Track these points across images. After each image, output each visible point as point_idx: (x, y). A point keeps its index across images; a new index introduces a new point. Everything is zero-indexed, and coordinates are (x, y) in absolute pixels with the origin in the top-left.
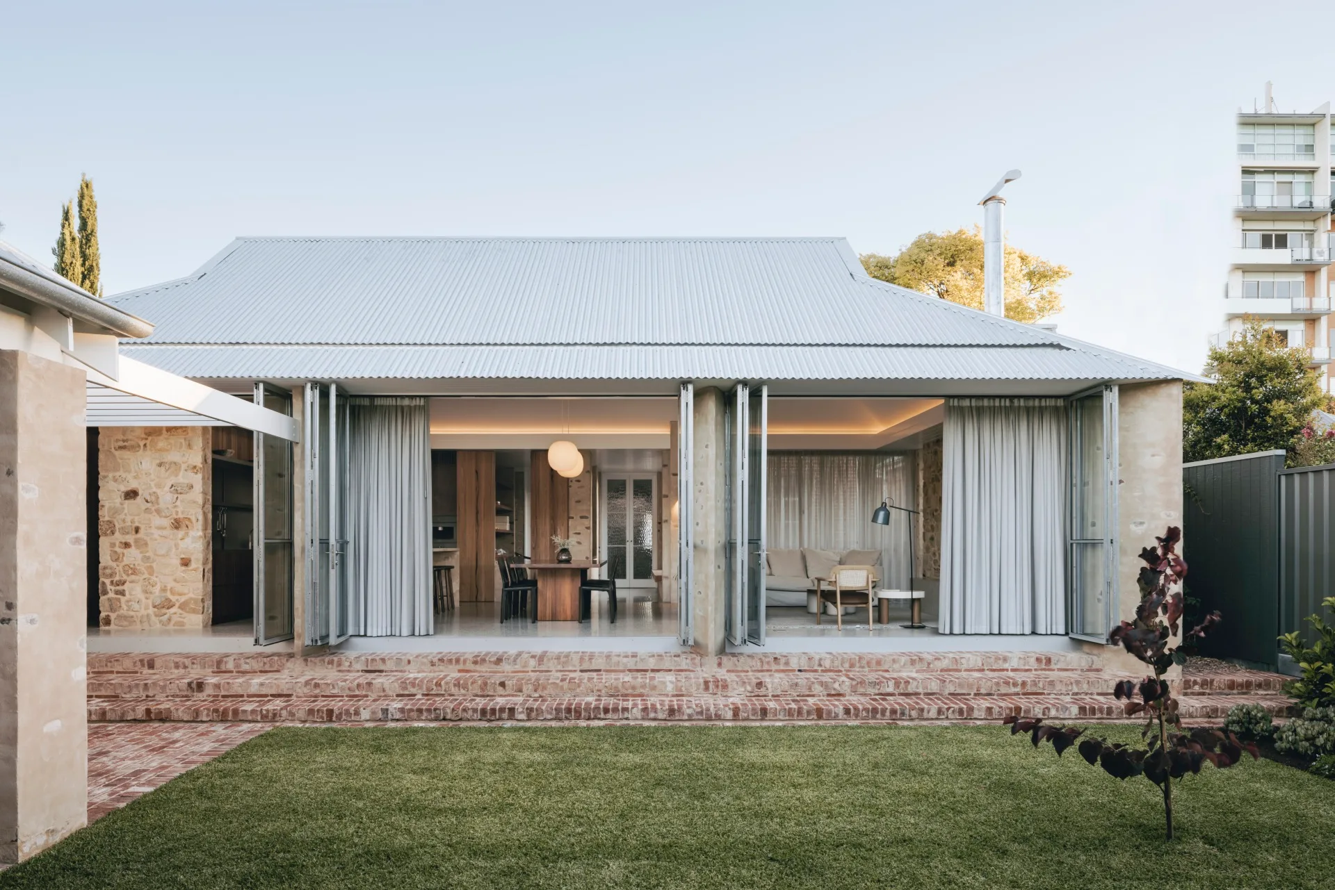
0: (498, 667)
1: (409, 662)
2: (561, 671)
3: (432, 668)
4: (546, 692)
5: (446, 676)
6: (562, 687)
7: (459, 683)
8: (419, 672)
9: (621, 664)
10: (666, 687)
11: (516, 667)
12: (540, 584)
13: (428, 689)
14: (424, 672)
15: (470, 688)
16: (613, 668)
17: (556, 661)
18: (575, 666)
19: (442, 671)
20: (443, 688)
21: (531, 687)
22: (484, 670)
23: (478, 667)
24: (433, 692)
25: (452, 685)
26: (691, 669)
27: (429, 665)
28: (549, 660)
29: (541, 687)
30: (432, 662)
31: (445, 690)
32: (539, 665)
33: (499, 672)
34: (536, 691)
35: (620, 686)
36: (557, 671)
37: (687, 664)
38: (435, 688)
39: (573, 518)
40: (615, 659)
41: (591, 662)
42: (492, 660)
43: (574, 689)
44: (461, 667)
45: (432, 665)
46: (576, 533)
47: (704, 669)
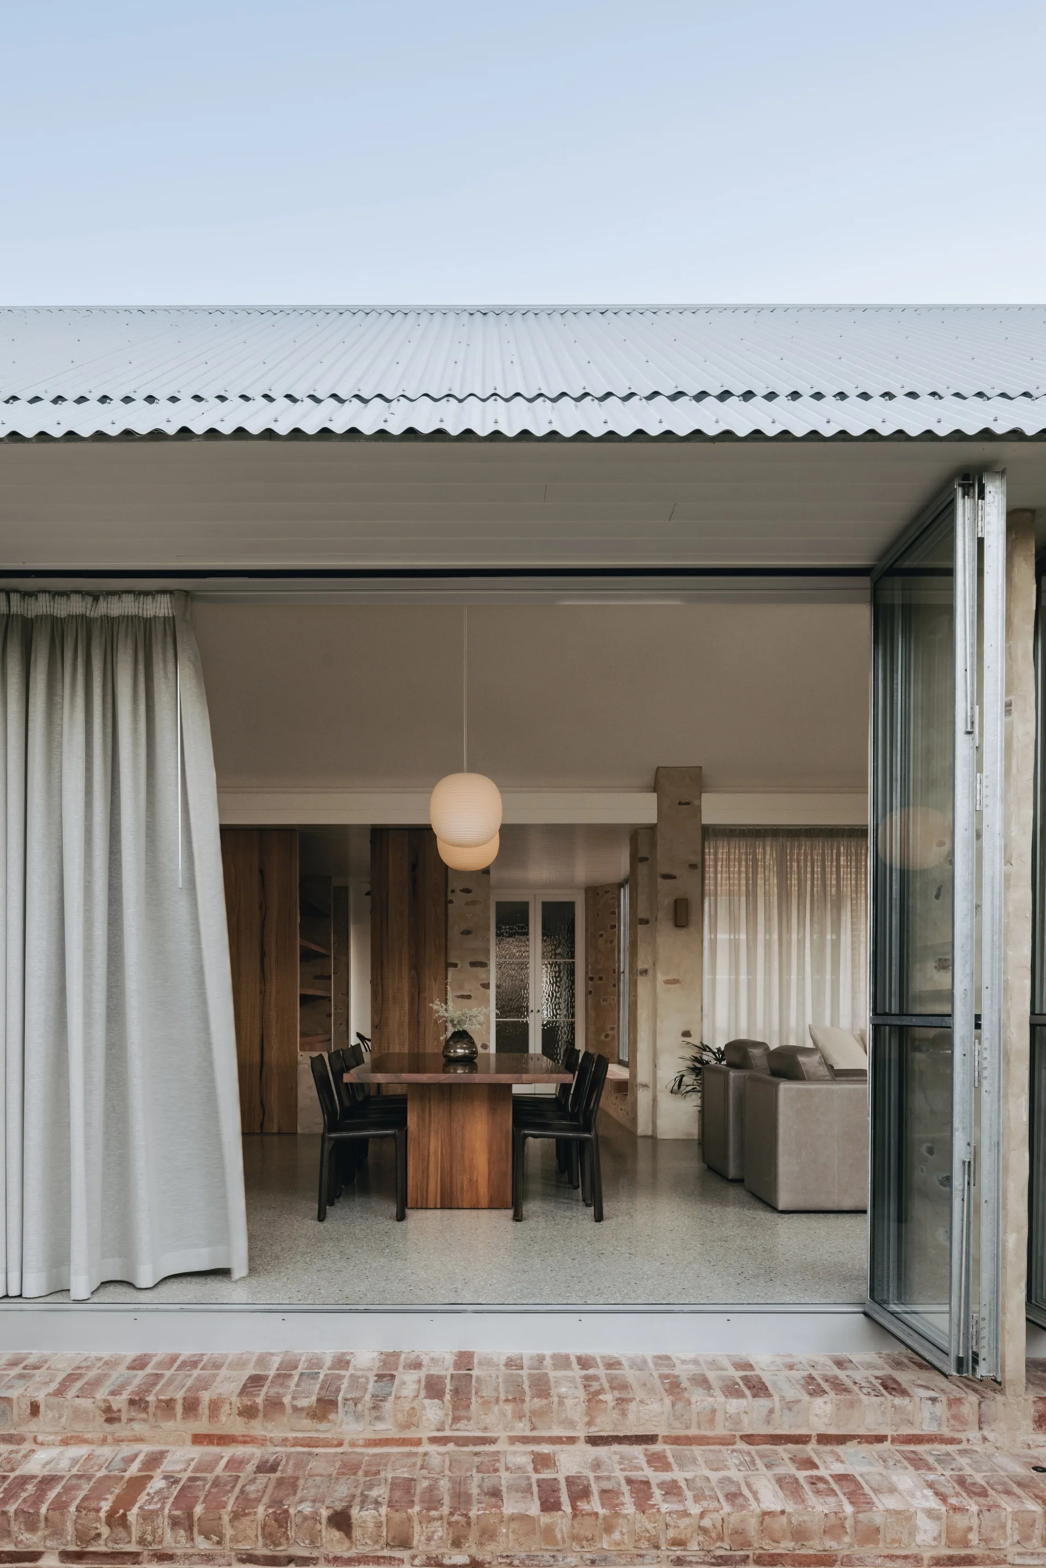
0: (323, 1426)
1: (35, 1409)
2: (525, 1440)
3: (108, 1428)
4: (491, 1547)
5: (154, 1461)
6: (548, 1533)
7: (190, 1515)
8: (65, 1442)
9: (720, 1417)
10: (912, 1533)
11: (380, 1426)
12: (412, 1120)
13: (81, 1536)
14: (81, 1441)
15: (228, 1532)
16: (693, 1432)
17: (509, 1408)
18: (571, 1424)
19: (139, 1440)
20: (135, 1533)
21: (440, 1531)
22: (277, 1434)
23: (257, 1428)
24: (100, 1547)
25: (163, 1523)
26: (946, 1432)
27: (100, 1419)
28: (486, 1403)
29: (474, 1534)
30: (108, 1409)
31: (142, 1541)
32: (456, 1419)
33: (327, 1443)
34: (457, 1543)
35: (752, 1525)
36: (513, 1440)
37: (933, 1418)
38: (105, 1531)
39: (455, 965)
40: (699, 1399)
41: (624, 1414)
42: (303, 1403)
43: (591, 1540)
44: (202, 1425)
45: (110, 1420)
46: (462, 997)
47: (991, 1436)
